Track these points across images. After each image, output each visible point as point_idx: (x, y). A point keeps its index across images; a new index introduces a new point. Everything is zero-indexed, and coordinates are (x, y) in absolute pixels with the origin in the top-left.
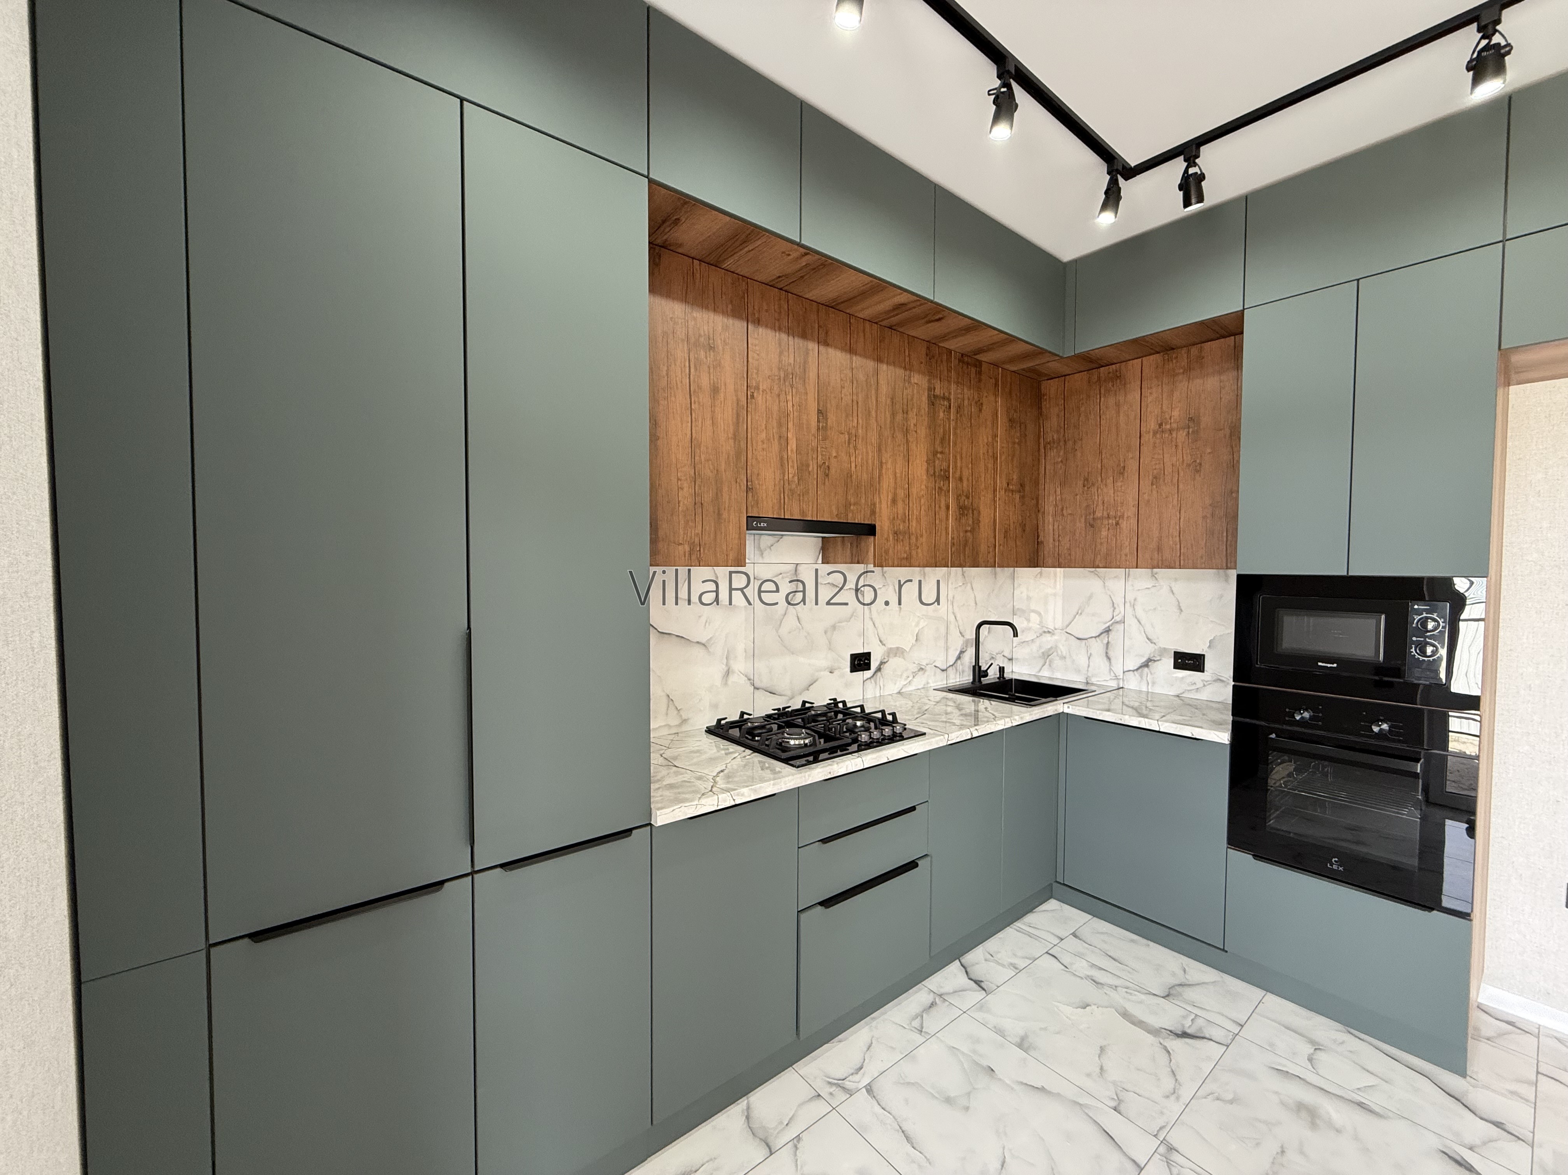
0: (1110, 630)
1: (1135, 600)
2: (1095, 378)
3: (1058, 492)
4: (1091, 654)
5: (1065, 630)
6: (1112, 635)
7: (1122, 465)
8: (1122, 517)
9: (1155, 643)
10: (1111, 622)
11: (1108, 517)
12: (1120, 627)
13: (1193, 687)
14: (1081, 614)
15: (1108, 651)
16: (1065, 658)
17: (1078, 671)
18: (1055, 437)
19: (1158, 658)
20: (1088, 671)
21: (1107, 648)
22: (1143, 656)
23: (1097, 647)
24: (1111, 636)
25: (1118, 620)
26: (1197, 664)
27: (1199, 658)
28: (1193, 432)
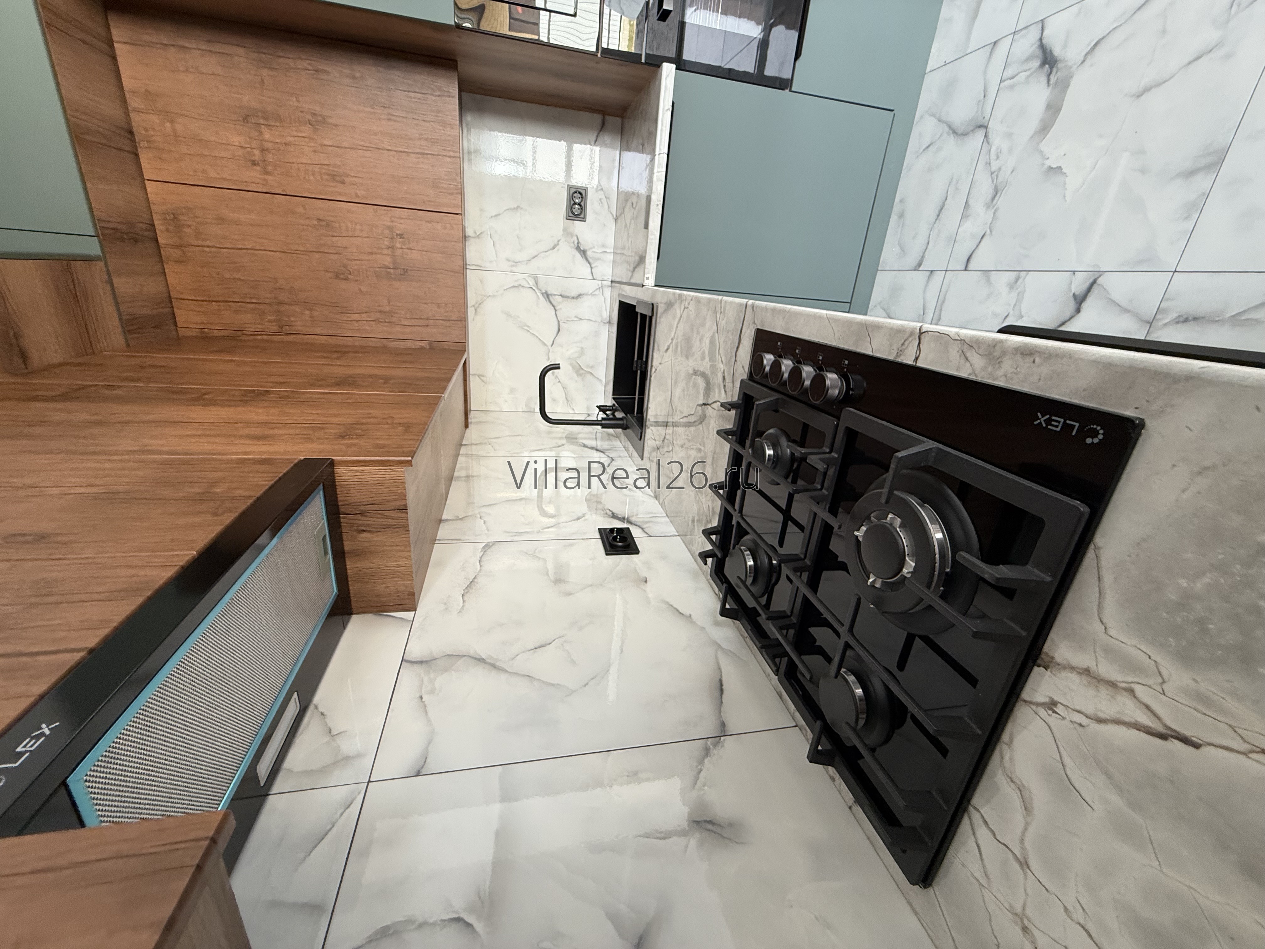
0: (546, 293)
1: (508, 260)
4: (576, 317)
5: (550, 348)
6: (551, 290)
7: (316, 223)
8: (390, 228)
9: (559, 241)
10: (537, 290)
11: (392, 248)
12: (542, 281)
13: (604, 200)
14: (528, 326)
15: (572, 295)
16: (582, 348)
17: (597, 334)
19: (576, 238)
20: (595, 321)
21: (568, 297)
22: (574, 256)
23: (566, 309)
24: (553, 292)
25: (534, 282)
26: (579, 195)
27: (572, 192)
28: (266, 118)
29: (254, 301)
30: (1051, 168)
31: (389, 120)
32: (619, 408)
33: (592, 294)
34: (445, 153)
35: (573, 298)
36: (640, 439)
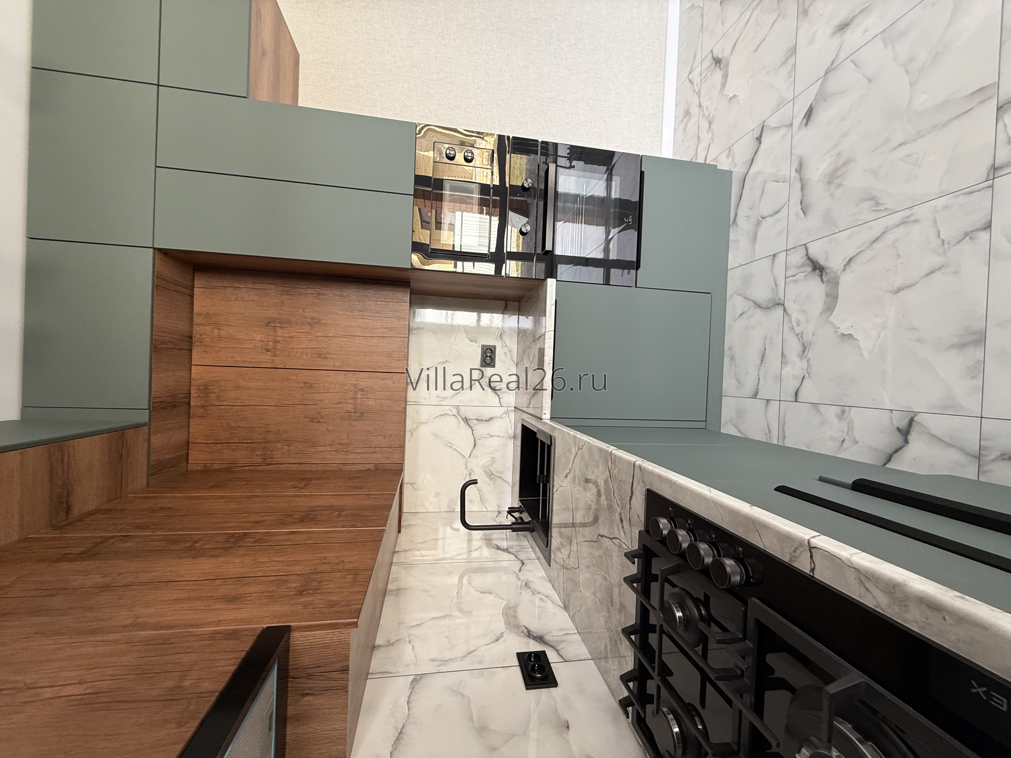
0: (465, 417)
2: (200, 411)
3: (322, 449)
4: (488, 435)
5: (468, 459)
6: (469, 416)
7: (302, 385)
8: (355, 386)
10: (458, 417)
11: (355, 398)
12: (462, 409)
13: (508, 353)
14: (451, 444)
15: (485, 419)
16: (493, 458)
17: (504, 446)
18: (259, 453)
20: (503, 437)
21: (482, 420)
23: (481, 429)
24: (471, 417)
25: (456, 411)
26: (490, 351)
27: (484, 350)
28: (280, 323)
29: (249, 441)
30: (843, 335)
31: (362, 318)
32: (524, 509)
33: (501, 417)
34: (399, 335)
35: (486, 421)
36: (547, 547)
